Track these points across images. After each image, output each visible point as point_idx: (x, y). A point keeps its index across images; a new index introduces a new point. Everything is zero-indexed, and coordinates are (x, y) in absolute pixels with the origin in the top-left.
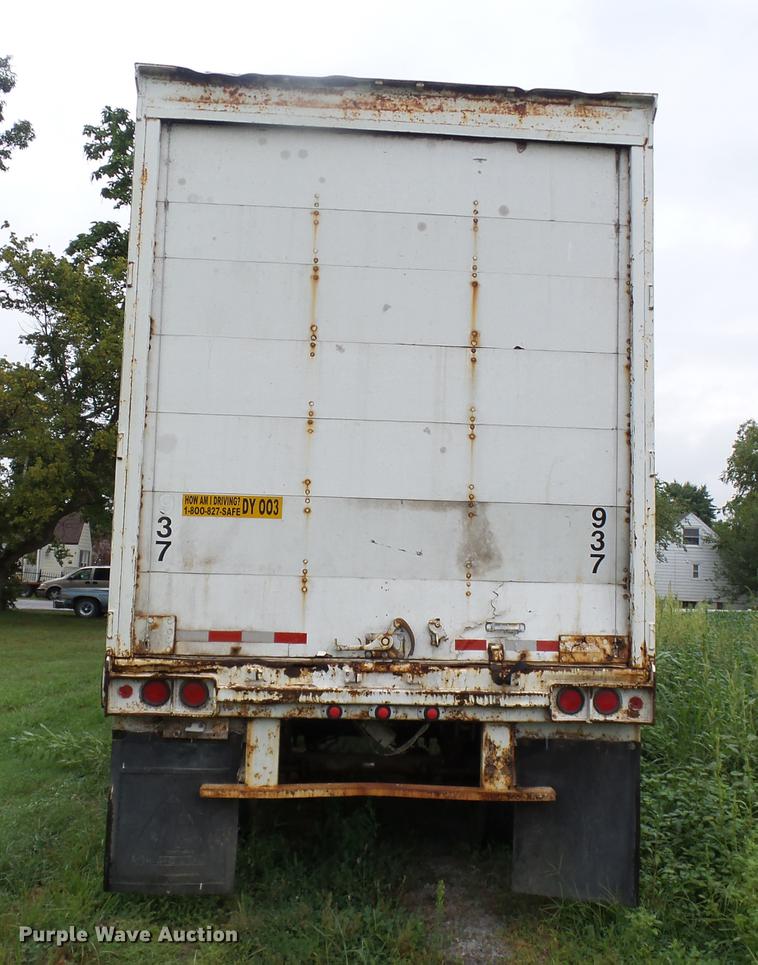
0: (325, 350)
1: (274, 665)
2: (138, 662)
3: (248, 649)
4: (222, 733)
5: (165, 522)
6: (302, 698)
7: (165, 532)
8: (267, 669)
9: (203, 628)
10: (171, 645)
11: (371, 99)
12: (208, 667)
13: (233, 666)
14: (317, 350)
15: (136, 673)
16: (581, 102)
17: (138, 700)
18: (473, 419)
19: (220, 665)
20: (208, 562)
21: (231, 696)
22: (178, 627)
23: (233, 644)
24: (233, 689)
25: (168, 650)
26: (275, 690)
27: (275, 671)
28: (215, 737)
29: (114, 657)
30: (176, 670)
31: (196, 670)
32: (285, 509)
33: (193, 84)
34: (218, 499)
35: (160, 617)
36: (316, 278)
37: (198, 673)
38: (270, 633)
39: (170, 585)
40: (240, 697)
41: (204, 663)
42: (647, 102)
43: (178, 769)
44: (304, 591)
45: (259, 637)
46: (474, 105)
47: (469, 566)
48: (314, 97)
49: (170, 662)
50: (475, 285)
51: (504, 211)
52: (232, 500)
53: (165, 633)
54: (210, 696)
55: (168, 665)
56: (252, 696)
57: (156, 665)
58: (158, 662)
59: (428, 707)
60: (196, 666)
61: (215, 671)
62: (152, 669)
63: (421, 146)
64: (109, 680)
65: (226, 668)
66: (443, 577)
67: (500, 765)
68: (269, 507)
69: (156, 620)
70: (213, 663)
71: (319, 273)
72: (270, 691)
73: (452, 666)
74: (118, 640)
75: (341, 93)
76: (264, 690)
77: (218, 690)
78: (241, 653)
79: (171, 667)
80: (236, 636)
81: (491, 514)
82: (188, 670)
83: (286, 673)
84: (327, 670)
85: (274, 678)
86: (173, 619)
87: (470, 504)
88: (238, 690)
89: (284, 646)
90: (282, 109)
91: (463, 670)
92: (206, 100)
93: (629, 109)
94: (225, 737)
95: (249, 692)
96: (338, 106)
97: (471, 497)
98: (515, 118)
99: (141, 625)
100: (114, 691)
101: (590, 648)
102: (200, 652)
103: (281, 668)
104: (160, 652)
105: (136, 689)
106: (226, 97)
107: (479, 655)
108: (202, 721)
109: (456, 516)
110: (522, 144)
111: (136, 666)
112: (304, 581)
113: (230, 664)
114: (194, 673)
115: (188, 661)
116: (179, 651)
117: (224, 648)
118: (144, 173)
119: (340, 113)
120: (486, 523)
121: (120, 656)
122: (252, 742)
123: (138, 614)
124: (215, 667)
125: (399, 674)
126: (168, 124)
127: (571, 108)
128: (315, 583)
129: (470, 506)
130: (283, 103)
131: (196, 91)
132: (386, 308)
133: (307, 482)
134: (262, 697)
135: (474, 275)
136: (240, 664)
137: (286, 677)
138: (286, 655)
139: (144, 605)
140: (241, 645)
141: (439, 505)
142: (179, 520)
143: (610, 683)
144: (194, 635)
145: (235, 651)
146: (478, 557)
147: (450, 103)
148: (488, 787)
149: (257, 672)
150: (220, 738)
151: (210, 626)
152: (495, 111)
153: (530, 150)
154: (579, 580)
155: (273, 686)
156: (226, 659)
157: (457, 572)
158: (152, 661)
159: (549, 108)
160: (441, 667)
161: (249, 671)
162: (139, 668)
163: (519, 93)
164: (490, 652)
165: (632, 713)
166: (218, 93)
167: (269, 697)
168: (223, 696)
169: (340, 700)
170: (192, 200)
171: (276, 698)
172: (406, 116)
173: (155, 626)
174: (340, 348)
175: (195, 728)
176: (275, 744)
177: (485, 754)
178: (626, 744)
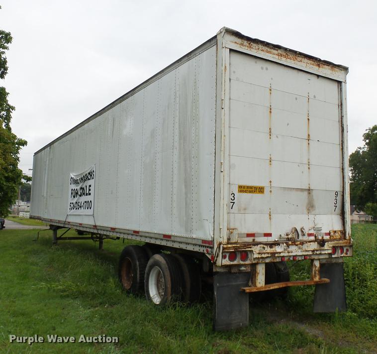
0: (273, 137)
1: (266, 244)
2: (229, 246)
3: (258, 239)
4: (249, 269)
5: (233, 195)
6: (276, 255)
7: (233, 198)
8: (265, 246)
10: (237, 239)
11: (285, 54)
13: (255, 246)
14: (271, 137)
15: (228, 250)
16: (332, 66)
17: (228, 260)
18: (309, 162)
20: (245, 209)
21: (258, 256)
22: (239, 233)
23: (253, 238)
25: (236, 241)
28: (247, 271)
32: (265, 191)
33: (239, 38)
34: (248, 187)
35: (233, 229)
36: (271, 112)
37: (246, 249)
38: (262, 233)
39: (234, 218)
40: (260, 256)
41: (248, 245)
42: (346, 69)
43: (234, 283)
44: (270, 219)
45: (260, 235)
46: (309, 62)
47: (308, 210)
48: (271, 50)
49: (237, 245)
50: (308, 119)
51: (315, 97)
52: (251, 187)
53: (235, 235)
55: (237, 247)
57: (234, 247)
59: (305, 256)
60: (246, 246)
61: (251, 248)
63: (295, 72)
66: (303, 214)
67: (317, 272)
68: (261, 190)
70: (250, 245)
71: (272, 111)
72: (268, 253)
73: (309, 242)
74: (223, 238)
75: (277, 50)
76: (266, 253)
77: (254, 254)
79: (239, 247)
80: (253, 235)
81: (314, 193)
82: (243, 248)
83: (269, 247)
84: (280, 245)
85: (267, 249)
86: (237, 230)
87: (309, 190)
88: (259, 254)
89: (266, 238)
90: (262, 52)
91: (311, 243)
92: (242, 44)
93: (341, 70)
95: (262, 255)
96: (277, 55)
97: (309, 187)
98: (317, 68)
99: (228, 232)
101: (337, 234)
102: (244, 241)
103: (268, 245)
104: (234, 242)
105: (228, 256)
106: (248, 45)
107: (312, 238)
108: (245, 265)
109: (306, 193)
110: (318, 76)
112: (270, 215)
116: (240, 241)
117: (250, 240)
118: (225, 67)
119: (277, 57)
120: (312, 196)
121: (225, 244)
122: (258, 272)
125: (297, 245)
126: (231, 50)
127: (330, 67)
128: (273, 216)
129: (309, 191)
130: (263, 50)
131: (239, 41)
132: (288, 124)
133: (270, 182)
135: (308, 116)
136: (257, 245)
139: (230, 225)
140: (255, 238)
141: (302, 190)
142: (237, 194)
143: (342, 245)
144: (242, 235)
145: (254, 240)
146: (310, 207)
147: (303, 60)
148: (315, 280)
151: (246, 232)
152: (313, 65)
153: (320, 78)
154: (331, 214)
156: (252, 243)
157: (306, 211)
158: (233, 245)
159: (325, 66)
160: (306, 242)
161: (260, 247)
162: (230, 248)
163: (320, 60)
164: (315, 237)
165: (346, 254)
166: (245, 43)
167: (268, 255)
168: (256, 256)
169: (285, 255)
170: (237, 79)
171: (270, 256)
172: (293, 62)
173: (232, 233)
174: (277, 137)
175: (243, 268)
176: (264, 272)
177: (314, 269)
178: (340, 263)
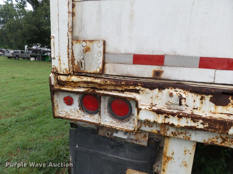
1: (199, 90)
2: (75, 78)
3: (170, 73)
4: (142, 141)
8: (190, 95)
9: (129, 52)
10: (101, 66)
12: (131, 88)
13: (154, 88)
15: (74, 87)
17: (78, 108)
19: (143, 87)
21: (152, 117)
22: (107, 50)
23: (156, 68)
24: (154, 111)
25: (98, 70)
26: (200, 118)
27: (199, 97)
28: (137, 143)
29: (57, 74)
30: (105, 87)
31: (120, 89)
35: (91, 41)
37: (122, 91)
38: (196, 58)
40: (160, 119)
41: (128, 84)
49: (98, 81)
53: (96, 55)
54: (133, 112)
55: (97, 83)
56: (173, 120)
58: (89, 79)
60: (121, 86)
61: (137, 92)
62: (85, 85)
64: (53, 91)
65: (147, 90)
69: (89, 44)
70: (136, 84)
72: (195, 118)
74: (59, 60)
76: (187, 116)
77: (139, 110)
78: (163, 76)
79: (100, 85)
80: (158, 60)
82: (113, 88)
83: (211, 100)
85: (198, 104)
86: (102, 43)
88: (159, 112)
94: (145, 143)
95: (171, 117)
99: (78, 48)
100: (59, 100)
102: (125, 73)
103: (207, 94)
104: (92, 71)
105: (76, 100)
111: (73, 82)
113: (152, 87)
114: (119, 91)
115: (115, 80)
116: (107, 72)
117: (147, 71)
121: (62, 73)
122: (169, 154)
123: (74, 39)
124: (137, 88)
134: (183, 122)
136: (161, 87)
137: (212, 105)
138: (211, 81)
139: (80, 31)
140: (163, 68)
144: (119, 58)
145: (157, 74)
149: (181, 98)
150: (141, 144)
151: (135, 50)
155: (196, 112)
156: (147, 81)
158: (85, 79)
161: (171, 95)
162: (75, 84)
167: (193, 124)
168: (144, 116)
171: (201, 126)
173: (87, 50)
176: (190, 159)
